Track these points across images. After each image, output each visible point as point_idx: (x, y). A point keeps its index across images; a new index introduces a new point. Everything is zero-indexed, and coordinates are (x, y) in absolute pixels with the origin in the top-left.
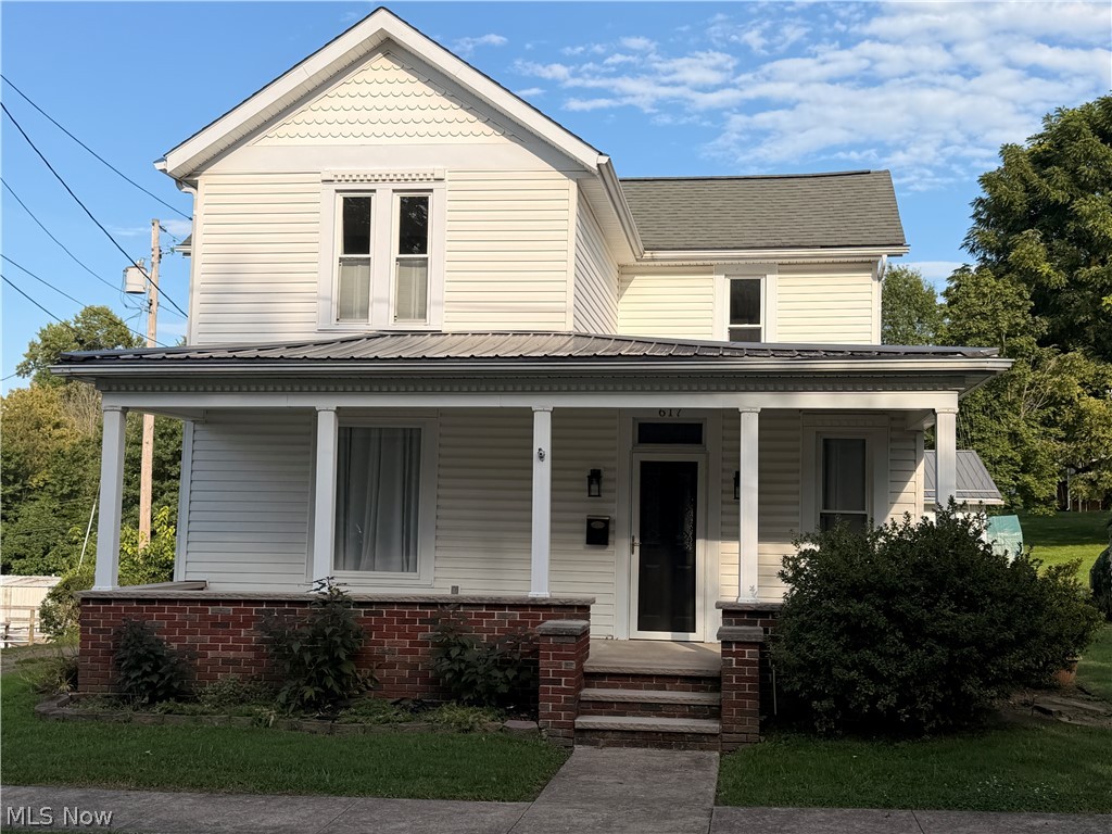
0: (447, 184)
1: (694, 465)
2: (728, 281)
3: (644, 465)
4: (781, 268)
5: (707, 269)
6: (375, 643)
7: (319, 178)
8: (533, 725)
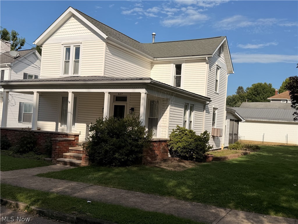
0: (83, 44)
1: (124, 106)
2: (175, 65)
3: (115, 106)
4: (186, 61)
5: (170, 62)
6: (39, 141)
7: (61, 44)
8: (50, 159)
